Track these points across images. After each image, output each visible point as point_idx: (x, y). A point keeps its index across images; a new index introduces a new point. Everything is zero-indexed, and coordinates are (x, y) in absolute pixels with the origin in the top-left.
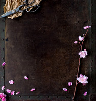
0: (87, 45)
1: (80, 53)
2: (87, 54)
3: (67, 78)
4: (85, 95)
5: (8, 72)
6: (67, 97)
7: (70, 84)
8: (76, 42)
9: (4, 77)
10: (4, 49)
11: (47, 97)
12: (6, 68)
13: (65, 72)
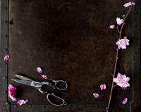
0: (128, 31)
1: (118, 43)
2: (128, 44)
3: (99, 79)
4: (124, 102)
5: (14, 70)
6: (99, 106)
7: (103, 87)
8: (112, 27)
9: (7, 78)
10: (7, 36)
11: (70, 106)
12: (10, 64)
13: (96, 70)
